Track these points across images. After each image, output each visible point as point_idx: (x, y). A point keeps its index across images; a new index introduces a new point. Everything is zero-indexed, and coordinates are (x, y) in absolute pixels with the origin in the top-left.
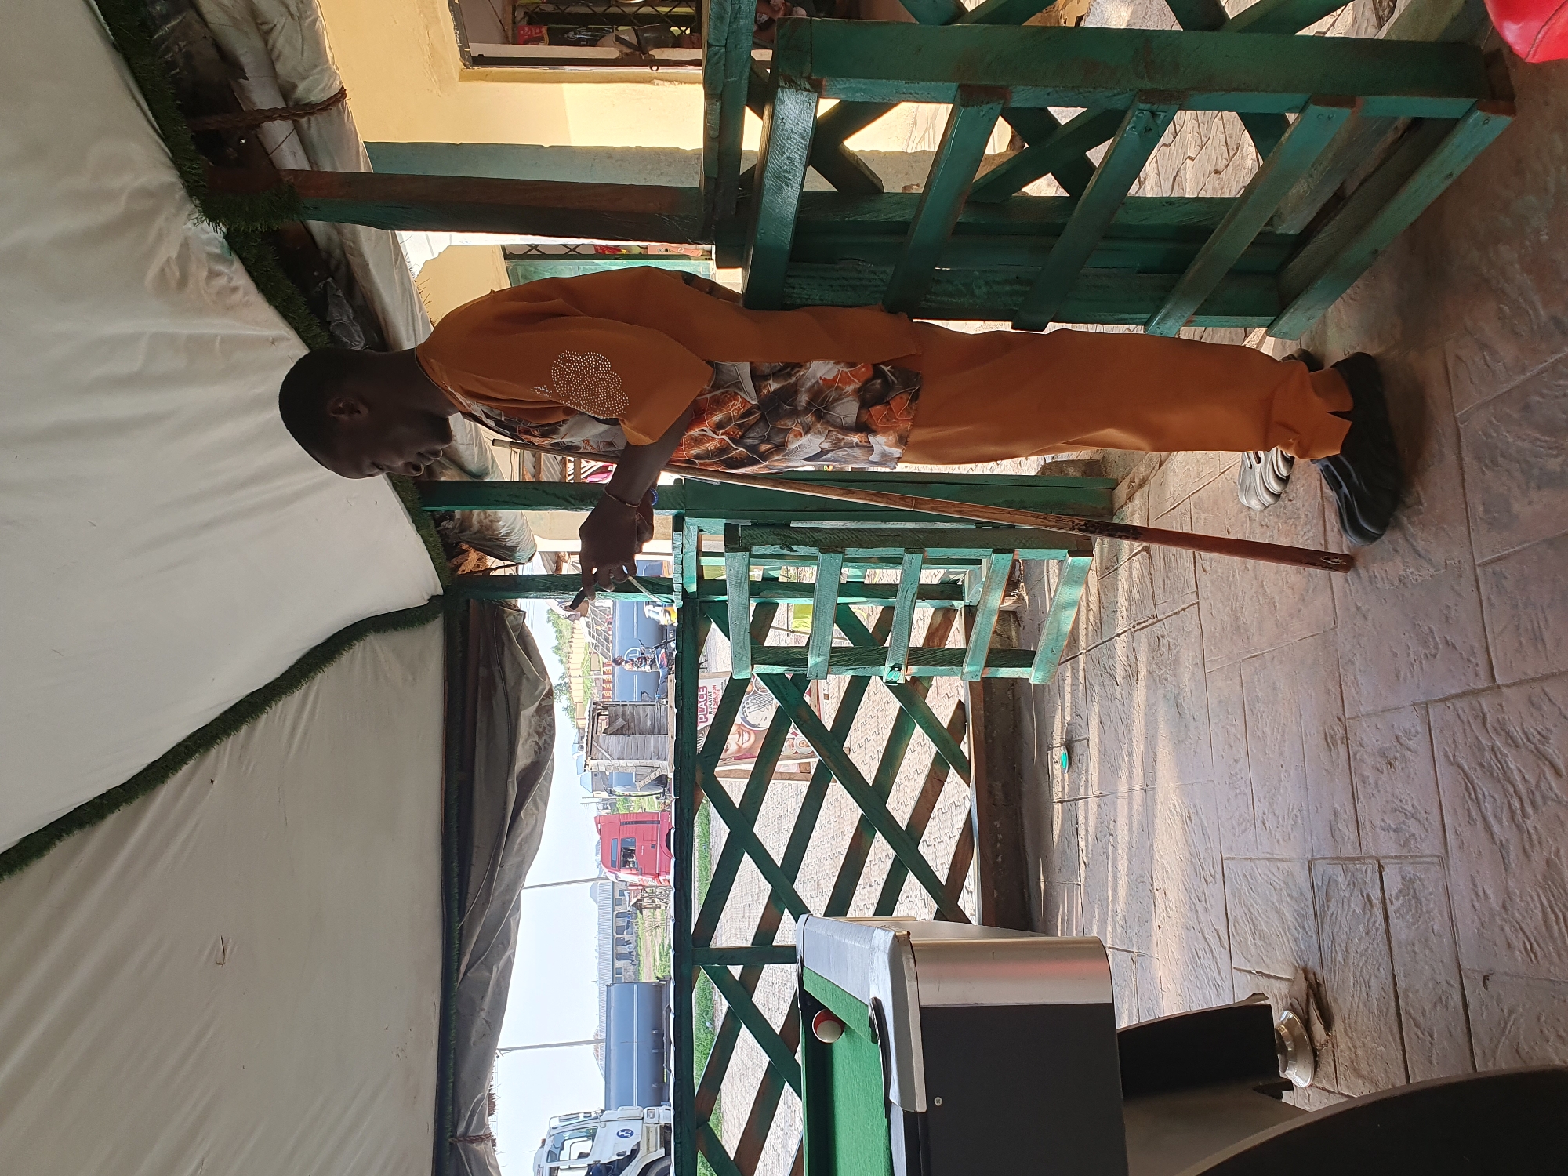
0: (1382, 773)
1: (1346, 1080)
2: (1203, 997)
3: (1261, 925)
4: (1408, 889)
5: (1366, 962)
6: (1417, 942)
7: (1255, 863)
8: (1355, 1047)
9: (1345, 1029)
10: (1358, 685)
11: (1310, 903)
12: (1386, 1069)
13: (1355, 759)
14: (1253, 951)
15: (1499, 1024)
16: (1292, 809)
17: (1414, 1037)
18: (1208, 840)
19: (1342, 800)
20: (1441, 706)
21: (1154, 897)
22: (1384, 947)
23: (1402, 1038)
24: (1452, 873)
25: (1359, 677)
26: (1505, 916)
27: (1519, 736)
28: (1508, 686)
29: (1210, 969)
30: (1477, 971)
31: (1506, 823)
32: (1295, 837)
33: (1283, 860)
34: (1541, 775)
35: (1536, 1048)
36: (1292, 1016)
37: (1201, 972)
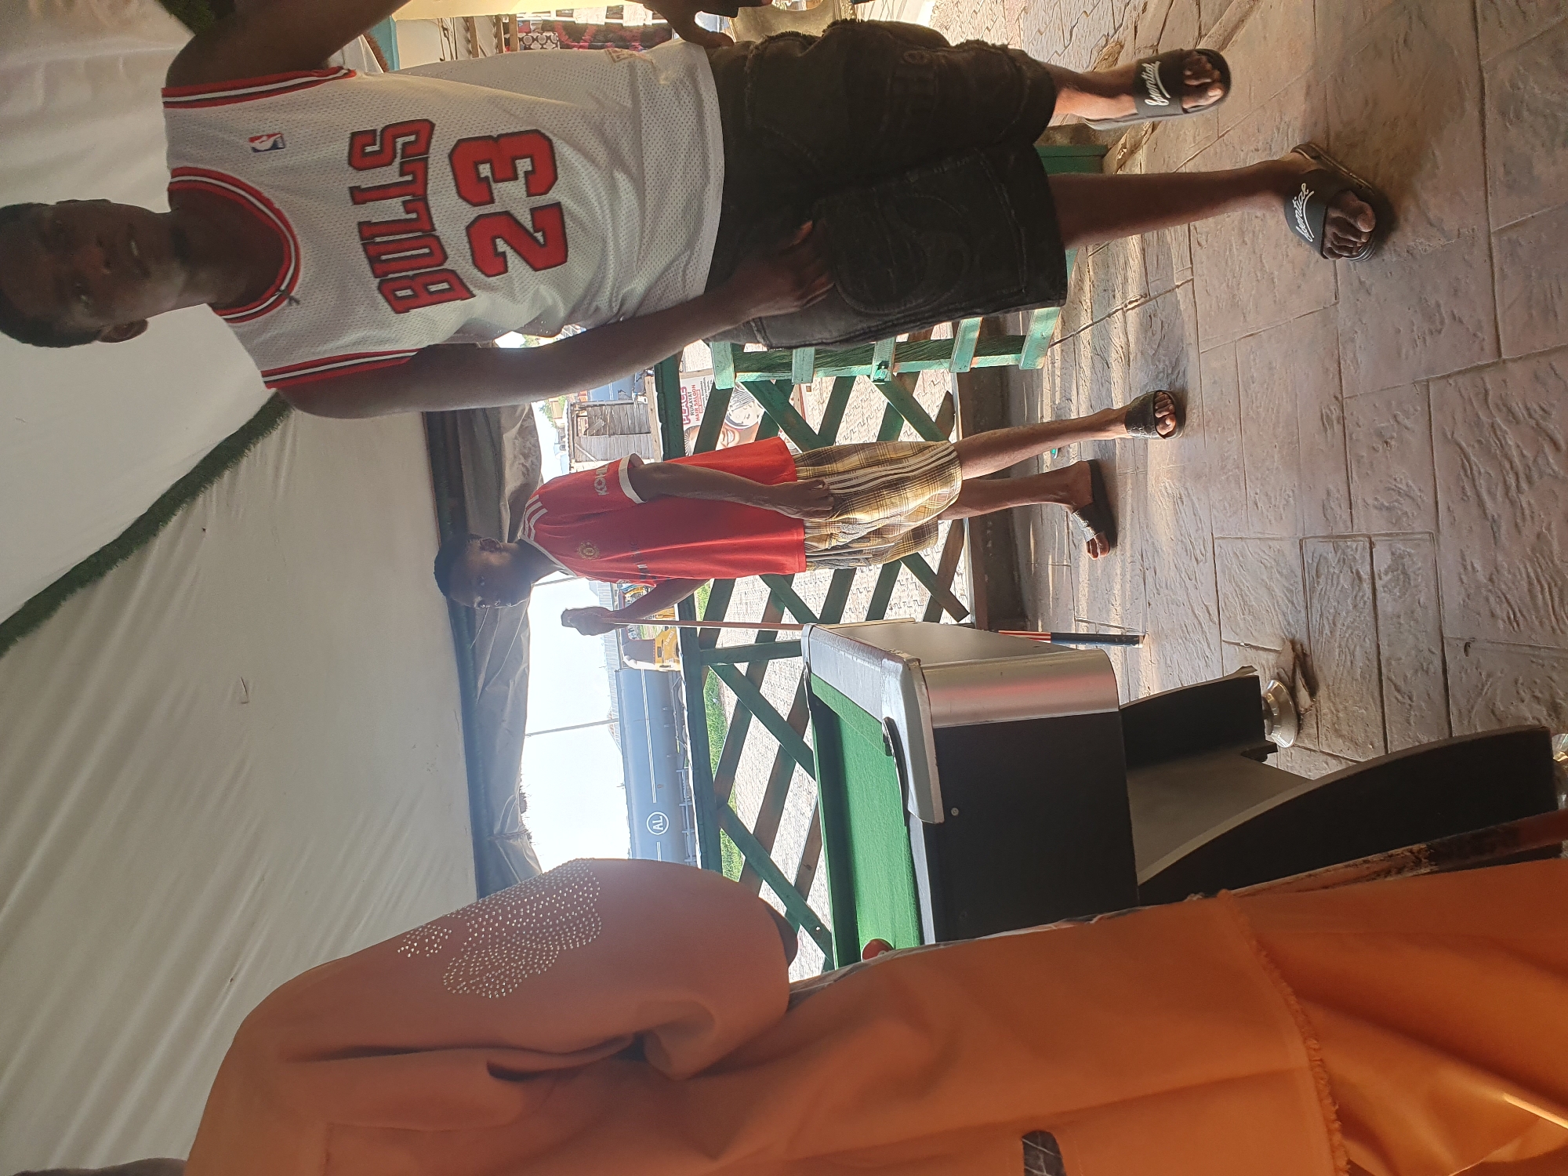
0: (1378, 452)
1: (1327, 739)
2: (1192, 668)
3: (1250, 601)
4: (1397, 564)
5: (1352, 633)
6: (1402, 614)
7: (1245, 542)
8: (1338, 711)
9: (1329, 696)
10: (1357, 364)
11: (1300, 579)
12: (1366, 731)
13: (1351, 435)
14: (1242, 625)
15: (1477, 687)
16: (1285, 490)
17: (1394, 700)
18: (1198, 521)
19: (1336, 480)
20: (1443, 383)
21: (1145, 576)
22: (1370, 619)
23: (1382, 701)
24: (1441, 547)
25: (1358, 355)
26: (1490, 587)
27: (1520, 411)
28: (1514, 361)
29: (1200, 642)
30: (1459, 639)
31: (1499, 499)
32: (1287, 517)
33: (1273, 539)
34: (1540, 451)
35: (1512, 708)
36: (1277, 684)
37: (1192, 646)
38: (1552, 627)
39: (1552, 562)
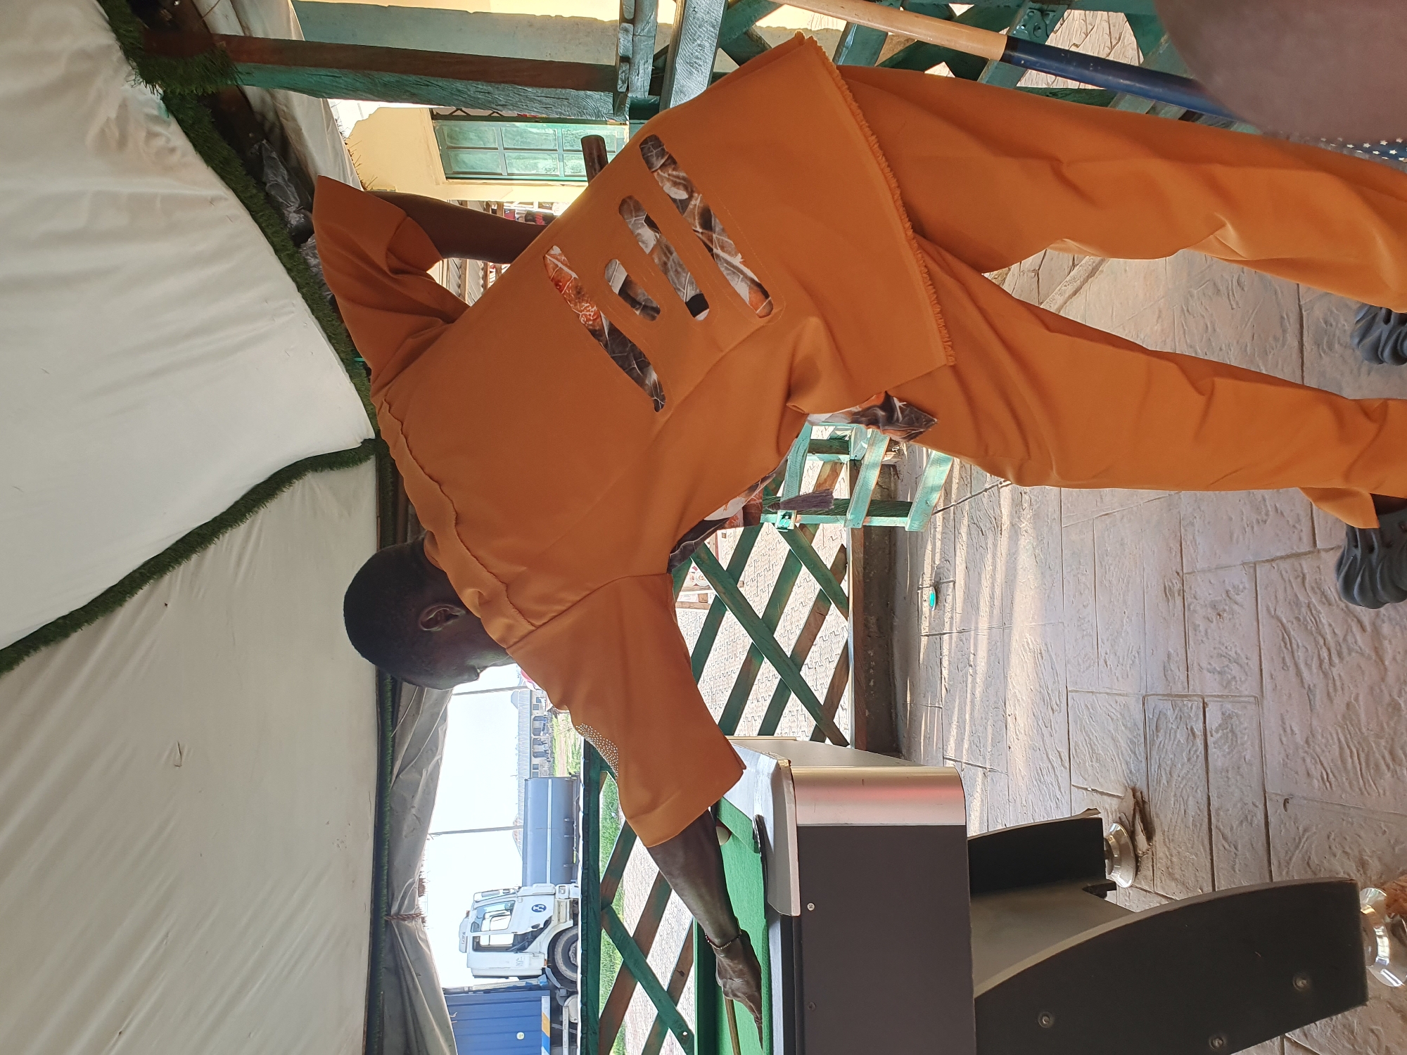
0: (1212, 622)
1: (1161, 882)
2: (1045, 809)
3: (1098, 750)
4: (1227, 723)
5: (1186, 784)
6: (1230, 769)
7: (1096, 696)
8: (1171, 855)
9: (1164, 839)
10: (1196, 545)
11: (1141, 732)
12: (1196, 875)
13: (1189, 606)
14: (1090, 769)
15: (1295, 839)
16: (1132, 651)
17: (1221, 848)
18: (1055, 675)
19: (1175, 645)
20: (1267, 565)
21: (1006, 721)
22: (1202, 773)
23: (1211, 849)
24: (1265, 711)
25: (1197, 537)
26: (1307, 749)
27: (1331, 594)
28: (1327, 550)
29: (1052, 785)
30: (1279, 795)
31: (1315, 670)
32: (1132, 675)
33: (1119, 694)
34: (1349, 630)
35: (1325, 862)
36: (1119, 828)
37: (1044, 787)
38: (1360, 789)
39: (1360, 730)
